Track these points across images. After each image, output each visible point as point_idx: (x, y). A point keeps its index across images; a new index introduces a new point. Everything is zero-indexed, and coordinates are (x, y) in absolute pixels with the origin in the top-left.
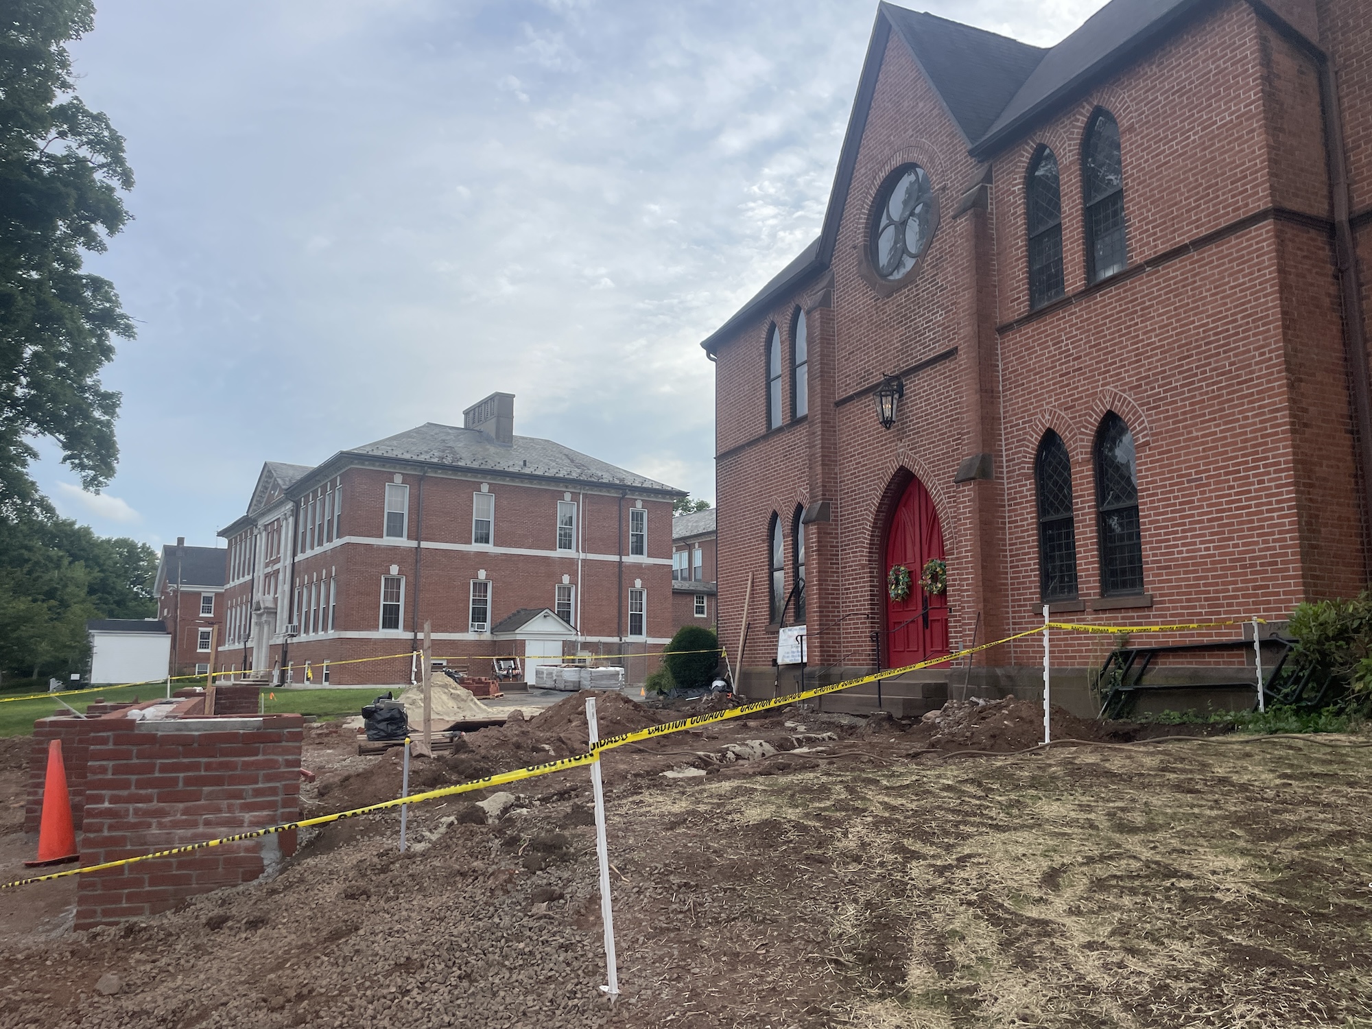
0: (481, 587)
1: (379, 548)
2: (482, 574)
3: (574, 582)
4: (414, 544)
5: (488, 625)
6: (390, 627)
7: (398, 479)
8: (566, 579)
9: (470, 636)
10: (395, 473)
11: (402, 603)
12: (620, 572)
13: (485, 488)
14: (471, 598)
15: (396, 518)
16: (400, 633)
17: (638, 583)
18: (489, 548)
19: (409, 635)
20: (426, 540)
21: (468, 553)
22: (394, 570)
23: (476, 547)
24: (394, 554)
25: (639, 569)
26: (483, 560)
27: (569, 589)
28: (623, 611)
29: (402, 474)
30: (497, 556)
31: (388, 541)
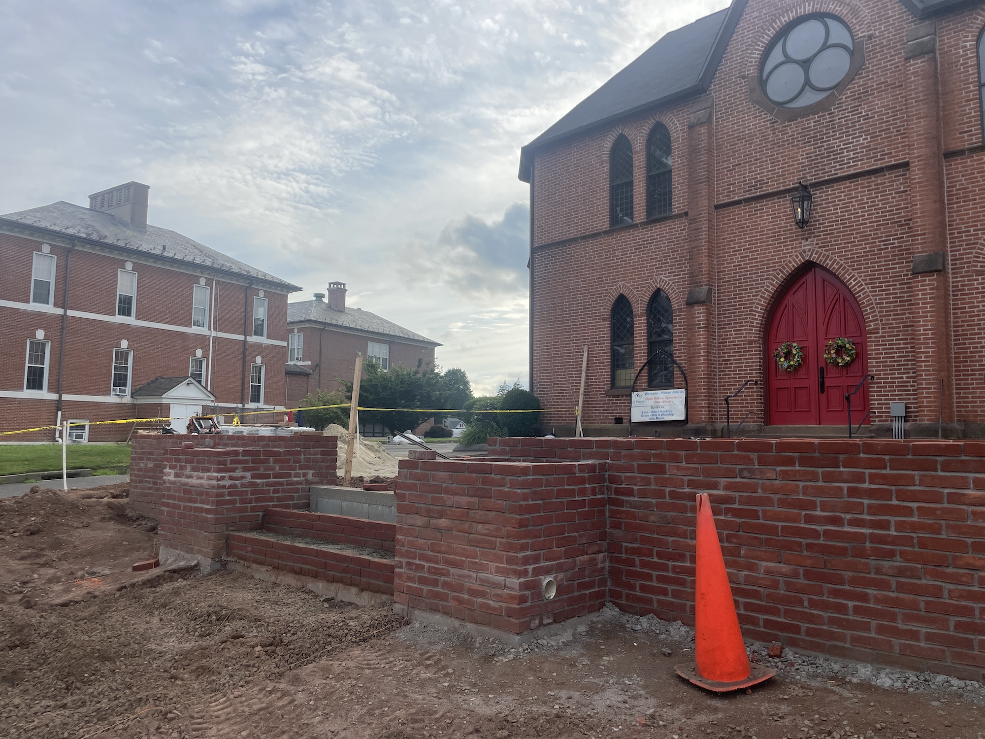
0: (122, 356)
1: (25, 313)
2: (124, 344)
3: (205, 355)
4: (60, 311)
5: (128, 389)
6: (34, 388)
7: (46, 249)
8: (199, 353)
9: (112, 399)
10: (43, 243)
11: (46, 366)
12: (245, 349)
13: (129, 266)
14: (114, 365)
15: (42, 286)
16: (44, 394)
17: (259, 360)
18: (130, 321)
19: (54, 397)
20: (73, 309)
21: (111, 324)
22: (40, 334)
23: (119, 319)
24: (40, 319)
25: (259, 349)
26: (125, 331)
27: (201, 362)
28: (246, 383)
29: (50, 245)
30: (138, 329)
31: (34, 307)
